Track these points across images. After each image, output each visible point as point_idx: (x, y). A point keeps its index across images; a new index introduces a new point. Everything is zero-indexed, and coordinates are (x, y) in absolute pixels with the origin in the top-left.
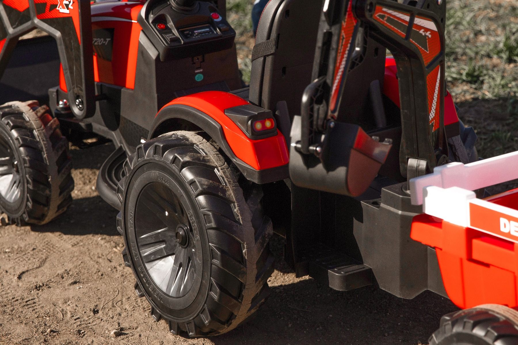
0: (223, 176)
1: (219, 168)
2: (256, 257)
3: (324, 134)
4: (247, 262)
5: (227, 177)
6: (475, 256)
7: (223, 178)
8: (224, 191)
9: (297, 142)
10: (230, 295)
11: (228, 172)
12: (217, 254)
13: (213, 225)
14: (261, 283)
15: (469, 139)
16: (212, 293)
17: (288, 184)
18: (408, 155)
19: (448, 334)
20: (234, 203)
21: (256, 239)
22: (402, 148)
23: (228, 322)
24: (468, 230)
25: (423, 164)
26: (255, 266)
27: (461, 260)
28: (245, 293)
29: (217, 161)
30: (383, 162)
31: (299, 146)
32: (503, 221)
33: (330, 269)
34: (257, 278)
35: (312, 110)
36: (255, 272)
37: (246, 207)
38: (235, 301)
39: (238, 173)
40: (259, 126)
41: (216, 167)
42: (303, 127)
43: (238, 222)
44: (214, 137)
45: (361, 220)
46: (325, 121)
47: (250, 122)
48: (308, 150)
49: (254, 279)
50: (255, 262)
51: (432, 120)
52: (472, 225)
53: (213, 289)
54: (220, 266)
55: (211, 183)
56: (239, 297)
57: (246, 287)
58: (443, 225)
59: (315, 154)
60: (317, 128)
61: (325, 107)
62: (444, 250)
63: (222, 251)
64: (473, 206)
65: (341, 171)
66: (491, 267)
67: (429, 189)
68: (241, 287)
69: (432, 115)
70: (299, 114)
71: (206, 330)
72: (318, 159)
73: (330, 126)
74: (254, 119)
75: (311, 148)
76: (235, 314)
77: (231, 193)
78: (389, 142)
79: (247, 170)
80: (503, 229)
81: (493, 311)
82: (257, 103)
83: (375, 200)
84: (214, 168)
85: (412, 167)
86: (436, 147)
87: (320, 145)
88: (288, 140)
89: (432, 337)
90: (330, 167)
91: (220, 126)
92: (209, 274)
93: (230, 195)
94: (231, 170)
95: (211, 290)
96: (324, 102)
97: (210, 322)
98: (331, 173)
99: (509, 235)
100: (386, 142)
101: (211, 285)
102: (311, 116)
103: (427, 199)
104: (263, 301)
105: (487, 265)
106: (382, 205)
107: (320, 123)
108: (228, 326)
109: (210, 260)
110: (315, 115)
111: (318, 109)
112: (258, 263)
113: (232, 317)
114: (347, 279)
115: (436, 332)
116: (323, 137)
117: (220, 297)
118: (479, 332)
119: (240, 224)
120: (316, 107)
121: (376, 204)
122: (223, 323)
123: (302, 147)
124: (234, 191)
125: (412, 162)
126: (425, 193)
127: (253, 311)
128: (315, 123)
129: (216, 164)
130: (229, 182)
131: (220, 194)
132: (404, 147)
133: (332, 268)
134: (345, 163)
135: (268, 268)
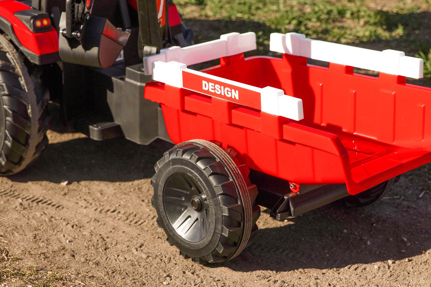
0: (13, 58)
1: (10, 53)
2: (38, 115)
3: (82, 24)
4: (32, 120)
5: (16, 59)
6: (187, 108)
7: (13, 60)
8: (14, 68)
9: (64, 30)
10: (20, 143)
11: (16, 55)
12: (9, 113)
13: (6, 92)
14: (42, 134)
15: (189, 36)
16: (7, 142)
17: (61, 65)
18: (144, 43)
19: (167, 161)
20: (21, 77)
21: (38, 103)
22: (140, 38)
23: (19, 163)
24: (181, 90)
25: (154, 50)
26: (37, 122)
27: (178, 111)
28: (30, 141)
29: (8, 48)
30: (125, 45)
31: (65, 32)
32: (204, 82)
33: (91, 125)
34: (39, 131)
35: (73, 7)
36: (37, 126)
37: (30, 80)
38: (23, 147)
39: (24, 57)
40: (38, 24)
41: (8, 52)
42: (67, 18)
43: (24, 91)
44: (7, 32)
45: (112, 91)
46: (83, 15)
47: (32, 21)
48: (72, 35)
49: (37, 131)
50: (37, 119)
51: (160, 18)
52: (183, 87)
53: (7, 138)
54: (12, 121)
55: (4, 63)
56: (26, 144)
57: (31, 137)
58: (165, 88)
59: (77, 38)
60: (78, 21)
61: (83, 5)
62: (166, 105)
63: (13, 111)
64: (184, 73)
65: (95, 51)
66: (198, 115)
67: (155, 63)
68: (28, 137)
69: (160, 15)
70: (65, 11)
71: (3, 170)
72: (79, 41)
73: (86, 18)
74: (35, 18)
75: (73, 33)
76: (24, 157)
77: (19, 70)
78: (129, 31)
79: (31, 56)
80: (204, 88)
81: (196, 143)
82: (37, 7)
83: (122, 77)
84: (5, 53)
85: (147, 52)
86: (164, 39)
87: (80, 32)
88: (58, 29)
89: (157, 164)
90: (87, 48)
91: (10, 24)
92: (4, 128)
93: (18, 71)
94: (19, 54)
95: (6, 139)
96: (82, 2)
97: (6, 163)
98: (88, 52)
99: (208, 91)
100: (127, 31)
101: (6, 136)
102: (73, 11)
103: (154, 70)
104: (44, 148)
105: (195, 114)
106: (127, 79)
107: (80, 16)
108: (19, 166)
109: (4, 118)
110: (76, 11)
111: (78, 6)
112: (39, 120)
113: (21, 159)
114: (103, 132)
115: (159, 161)
116: (82, 26)
117: (13, 145)
118: (186, 157)
119: (26, 92)
120: (76, 5)
121: (123, 79)
122: (16, 164)
123: (67, 33)
124: (21, 69)
125: (147, 49)
126: (153, 66)
127: (37, 155)
128: (76, 16)
129: (8, 50)
130: (17, 62)
131: (11, 71)
132: (141, 38)
133: (92, 125)
134: (98, 45)
135: (47, 124)
